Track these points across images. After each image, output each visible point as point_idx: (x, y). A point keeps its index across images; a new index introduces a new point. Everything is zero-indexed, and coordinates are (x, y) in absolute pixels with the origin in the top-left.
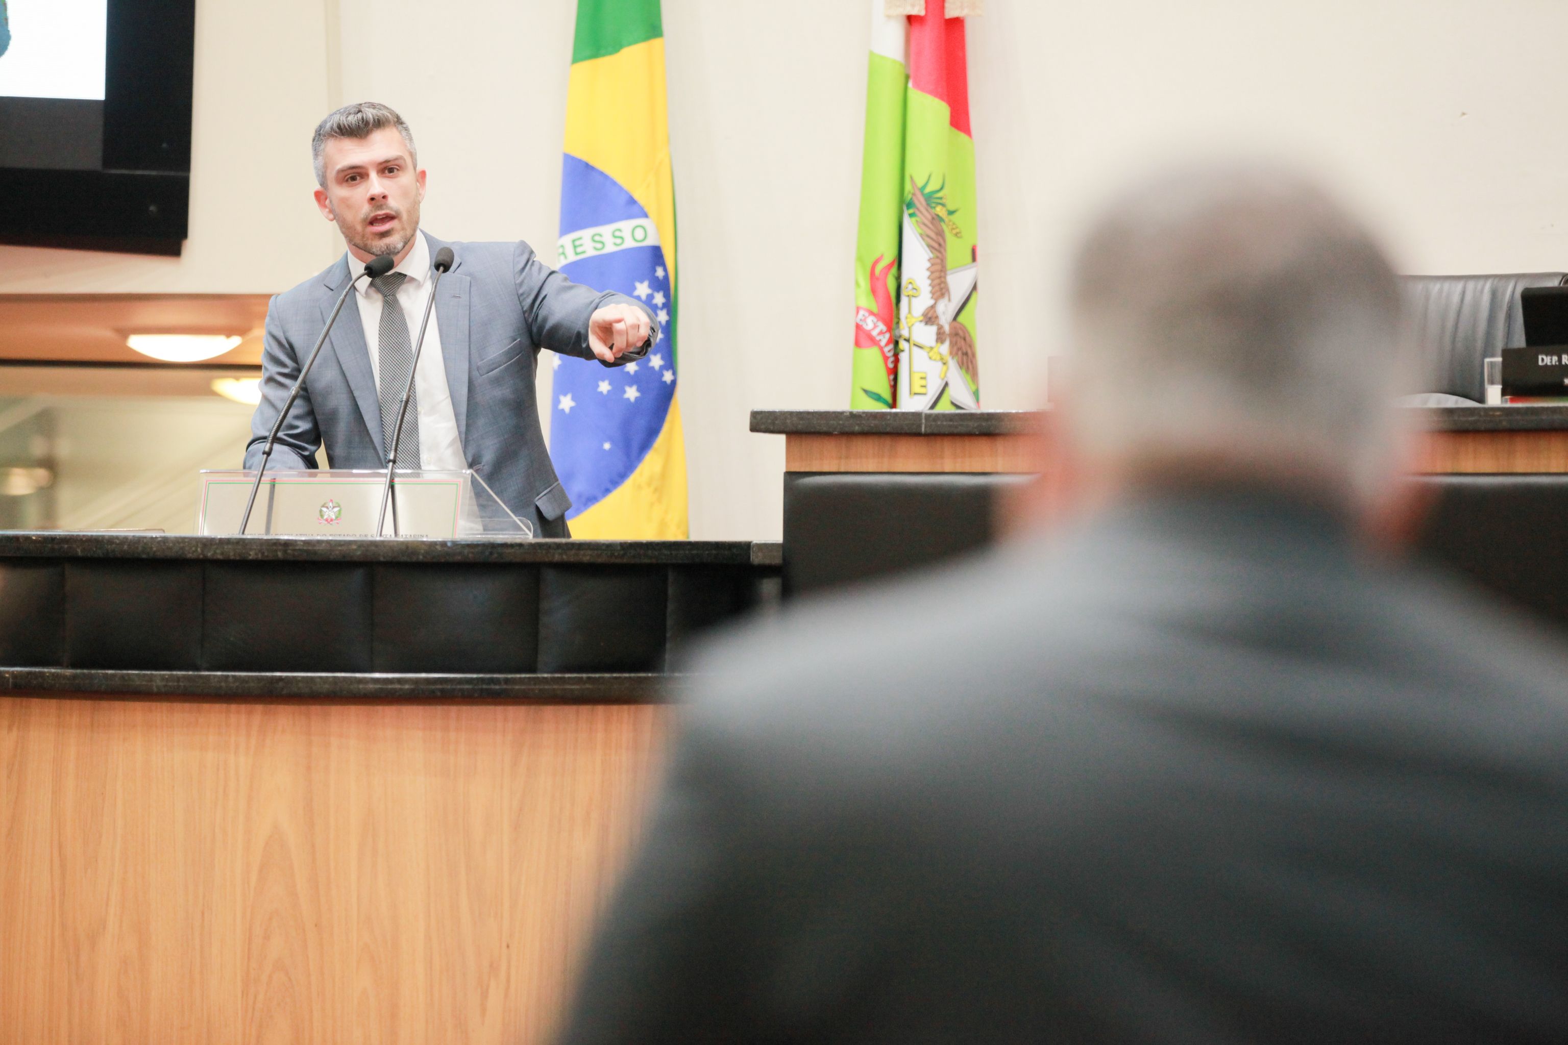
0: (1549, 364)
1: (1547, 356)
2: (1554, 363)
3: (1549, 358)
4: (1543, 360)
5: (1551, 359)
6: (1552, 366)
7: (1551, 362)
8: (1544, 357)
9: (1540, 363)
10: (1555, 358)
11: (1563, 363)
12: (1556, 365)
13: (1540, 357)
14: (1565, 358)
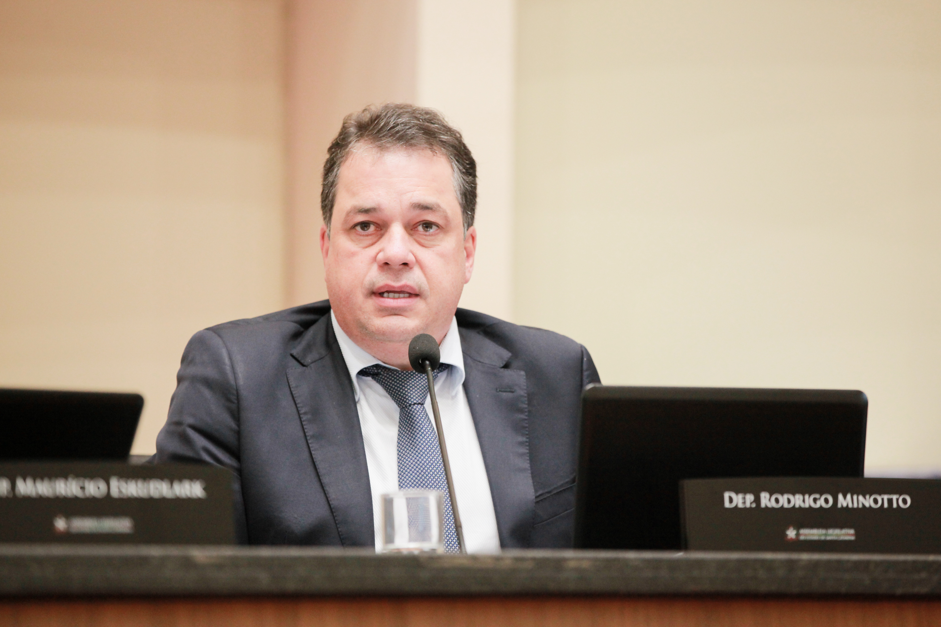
0: (740, 505)
1: (737, 493)
2: (748, 505)
3: (740, 496)
4: (731, 500)
5: (744, 498)
6: (745, 509)
7: (744, 503)
8: (733, 495)
9: (727, 505)
10: (750, 498)
11: (763, 505)
12: (751, 508)
13: (727, 495)
14: (765, 497)
